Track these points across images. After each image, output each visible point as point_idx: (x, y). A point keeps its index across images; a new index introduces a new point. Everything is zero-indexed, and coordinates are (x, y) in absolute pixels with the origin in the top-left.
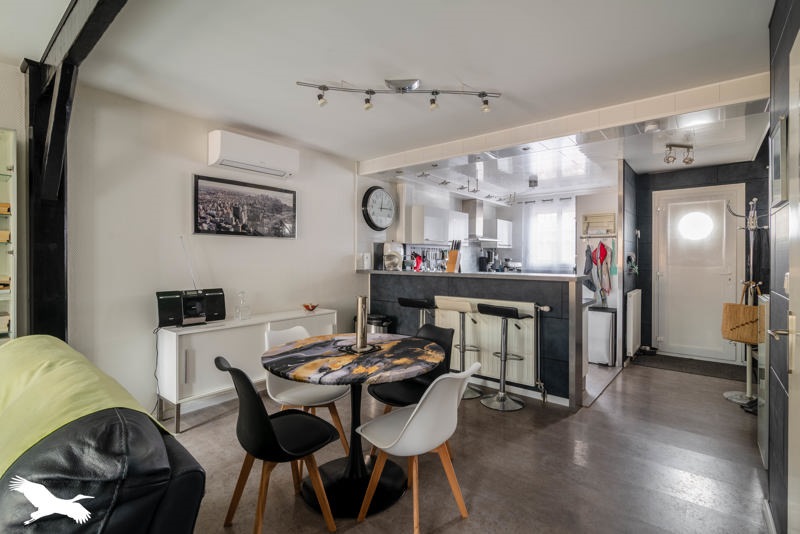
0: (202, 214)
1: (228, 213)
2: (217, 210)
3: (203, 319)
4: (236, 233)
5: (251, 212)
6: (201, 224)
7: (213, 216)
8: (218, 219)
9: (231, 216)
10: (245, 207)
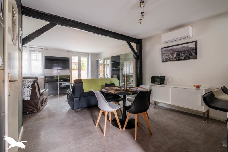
0: (163, 57)
1: (170, 55)
2: (167, 55)
3: (159, 83)
4: (173, 61)
5: (177, 53)
6: (163, 60)
7: (166, 57)
8: (167, 58)
9: (171, 56)
10: (175, 52)
